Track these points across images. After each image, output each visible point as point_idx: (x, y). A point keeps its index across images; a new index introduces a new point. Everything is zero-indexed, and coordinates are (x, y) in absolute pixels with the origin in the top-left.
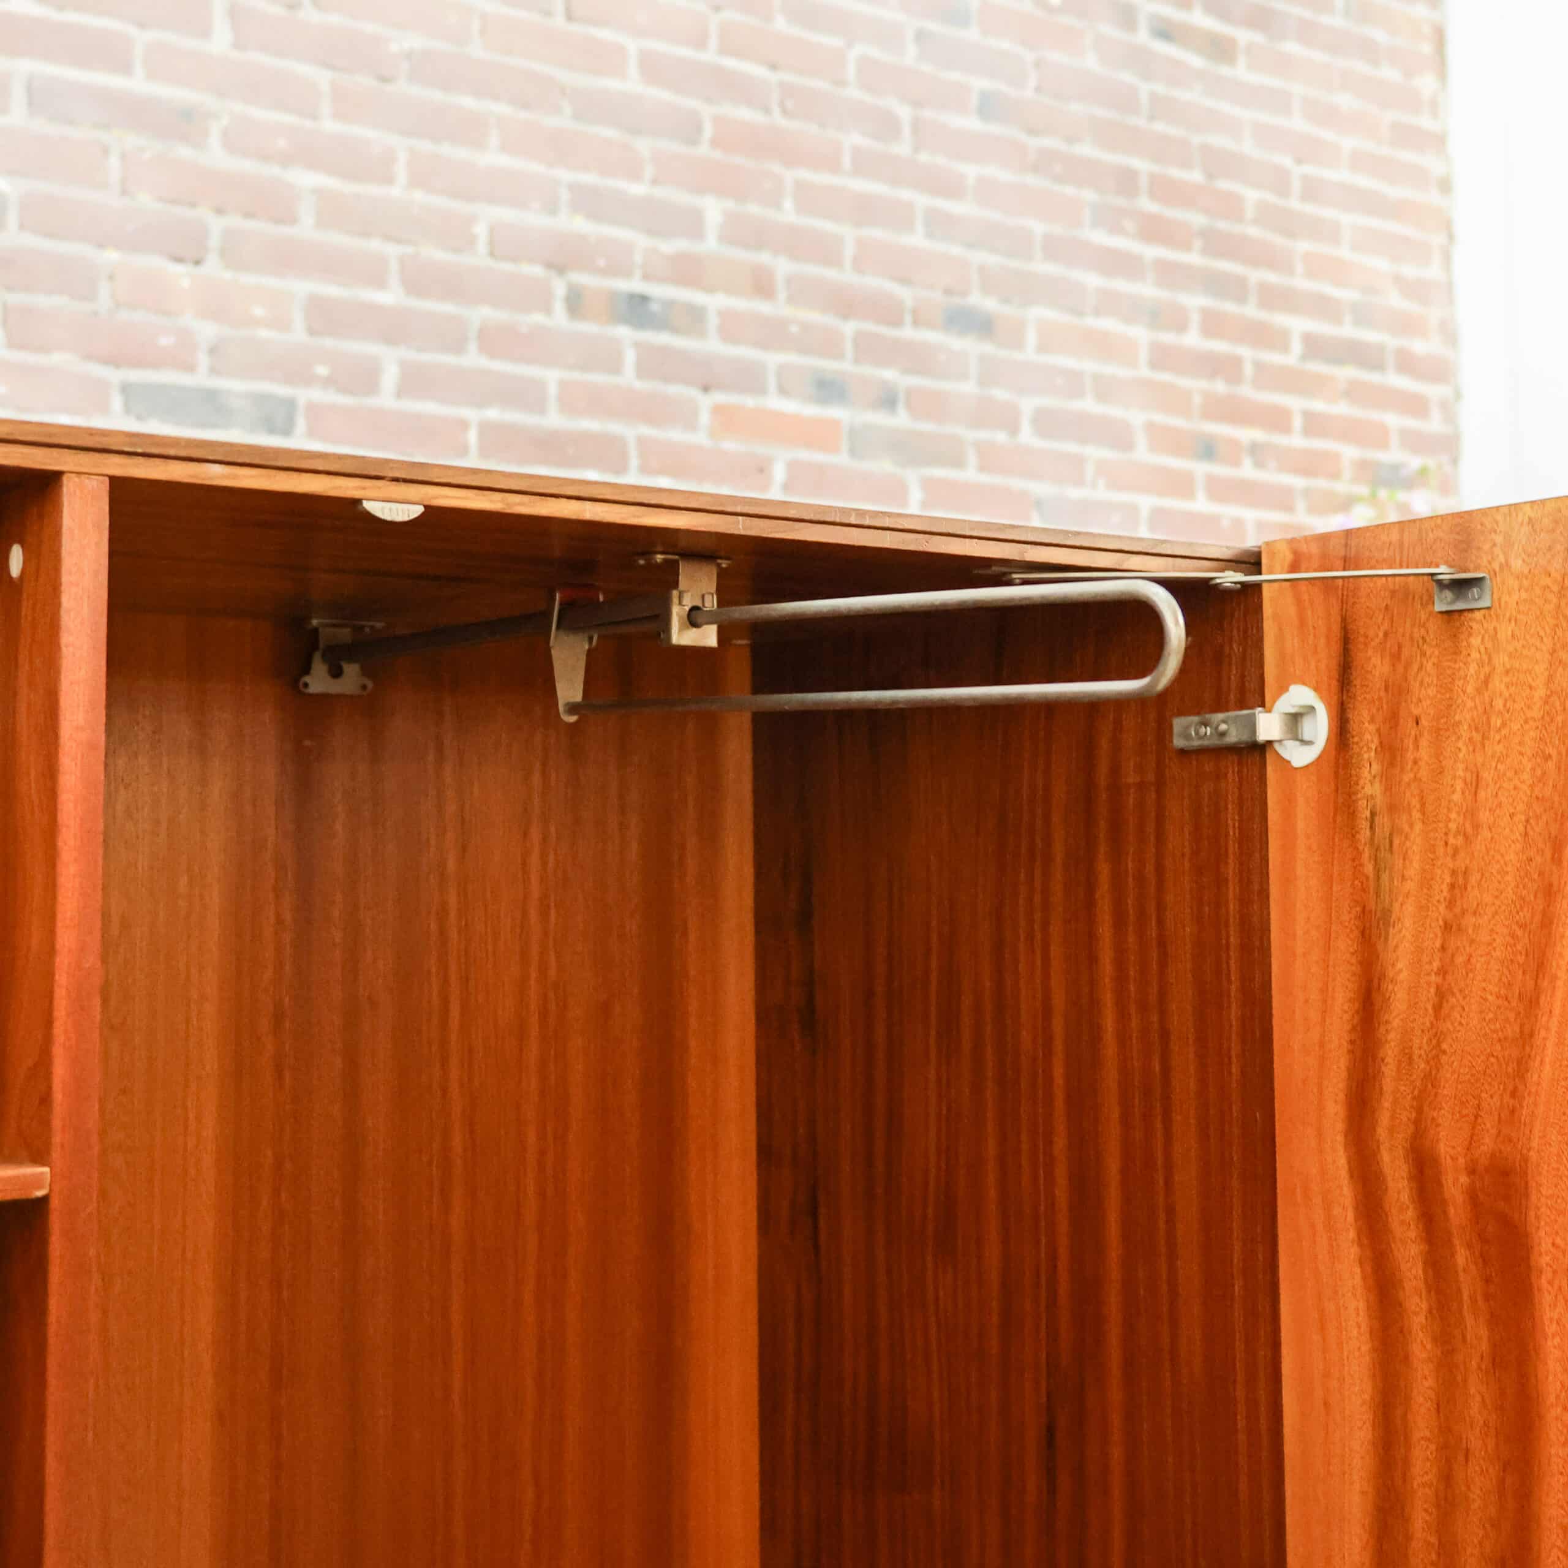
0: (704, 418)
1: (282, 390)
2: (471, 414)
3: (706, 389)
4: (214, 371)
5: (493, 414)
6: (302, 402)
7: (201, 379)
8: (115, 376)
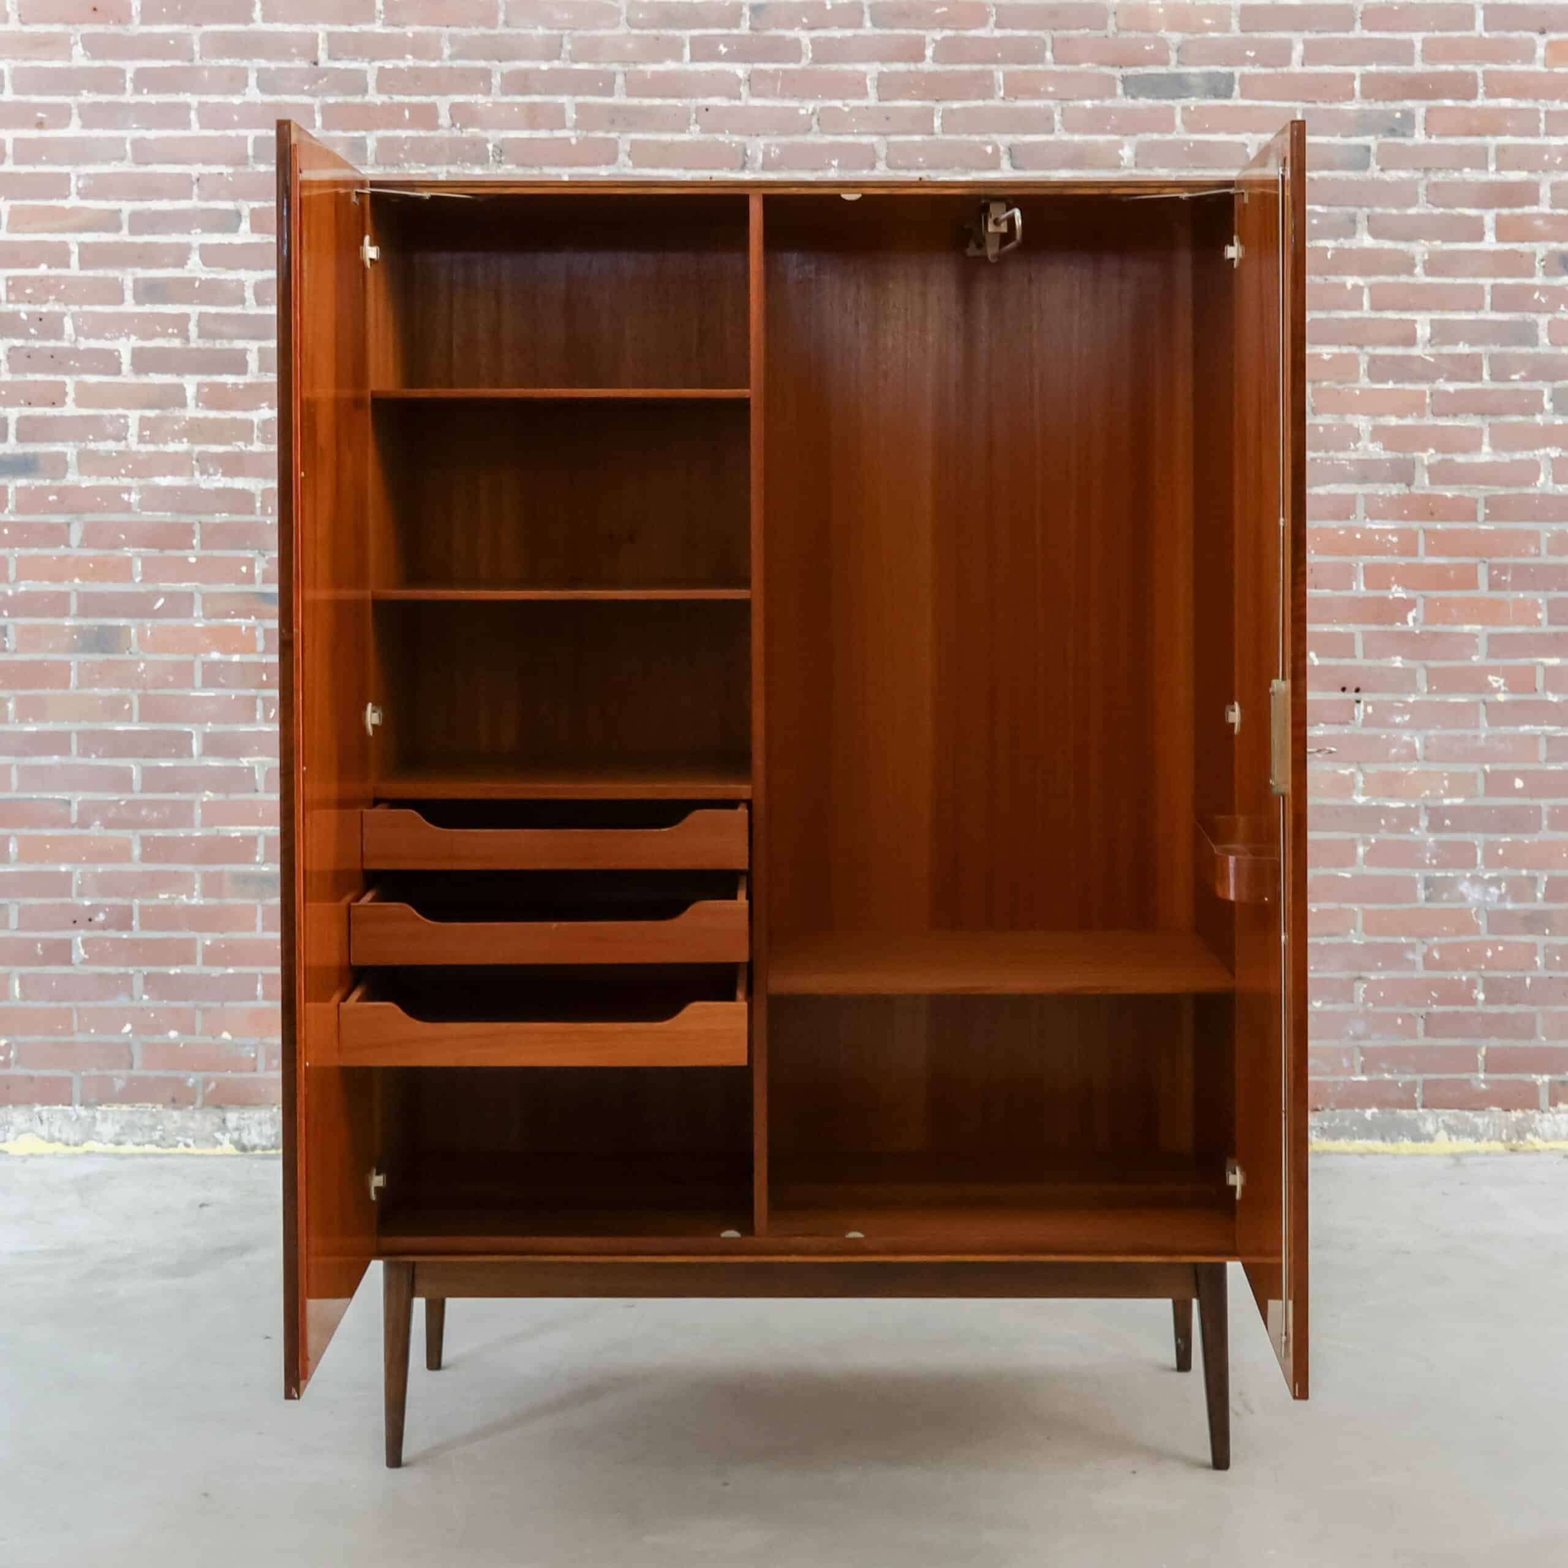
0: (1540, 52)
1: (1224, 70)
2: (1357, 70)
3: (1543, 32)
4: (1180, 63)
5: (1372, 68)
6: (1237, 75)
7: (1173, 68)
8: (1117, 73)
